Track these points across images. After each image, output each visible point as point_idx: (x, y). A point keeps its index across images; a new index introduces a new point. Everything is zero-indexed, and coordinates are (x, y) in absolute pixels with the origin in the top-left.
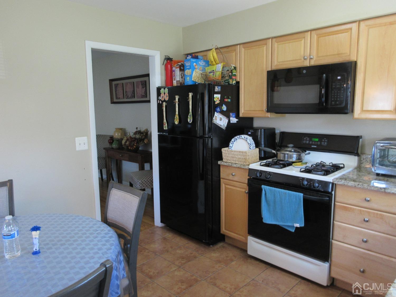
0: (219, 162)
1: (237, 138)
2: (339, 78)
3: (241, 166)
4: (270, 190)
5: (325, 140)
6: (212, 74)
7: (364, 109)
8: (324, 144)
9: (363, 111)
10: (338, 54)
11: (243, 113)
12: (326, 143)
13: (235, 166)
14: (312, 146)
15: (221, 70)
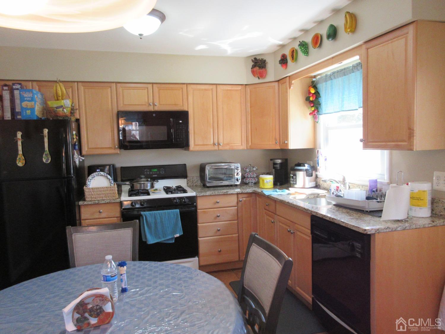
0: (81, 203)
1: (95, 175)
2: (181, 122)
3: (110, 201)
4: (150, 214)
5: (162, 169)
6: (61, 109)
7: (196, 144)
8: (162, 172)
9: (195, 145)
10: (175, 104)
11: (87, 151)
12: (163, 172)
13: (103, 202)
14: (154, 176)
15: (70, 106)
